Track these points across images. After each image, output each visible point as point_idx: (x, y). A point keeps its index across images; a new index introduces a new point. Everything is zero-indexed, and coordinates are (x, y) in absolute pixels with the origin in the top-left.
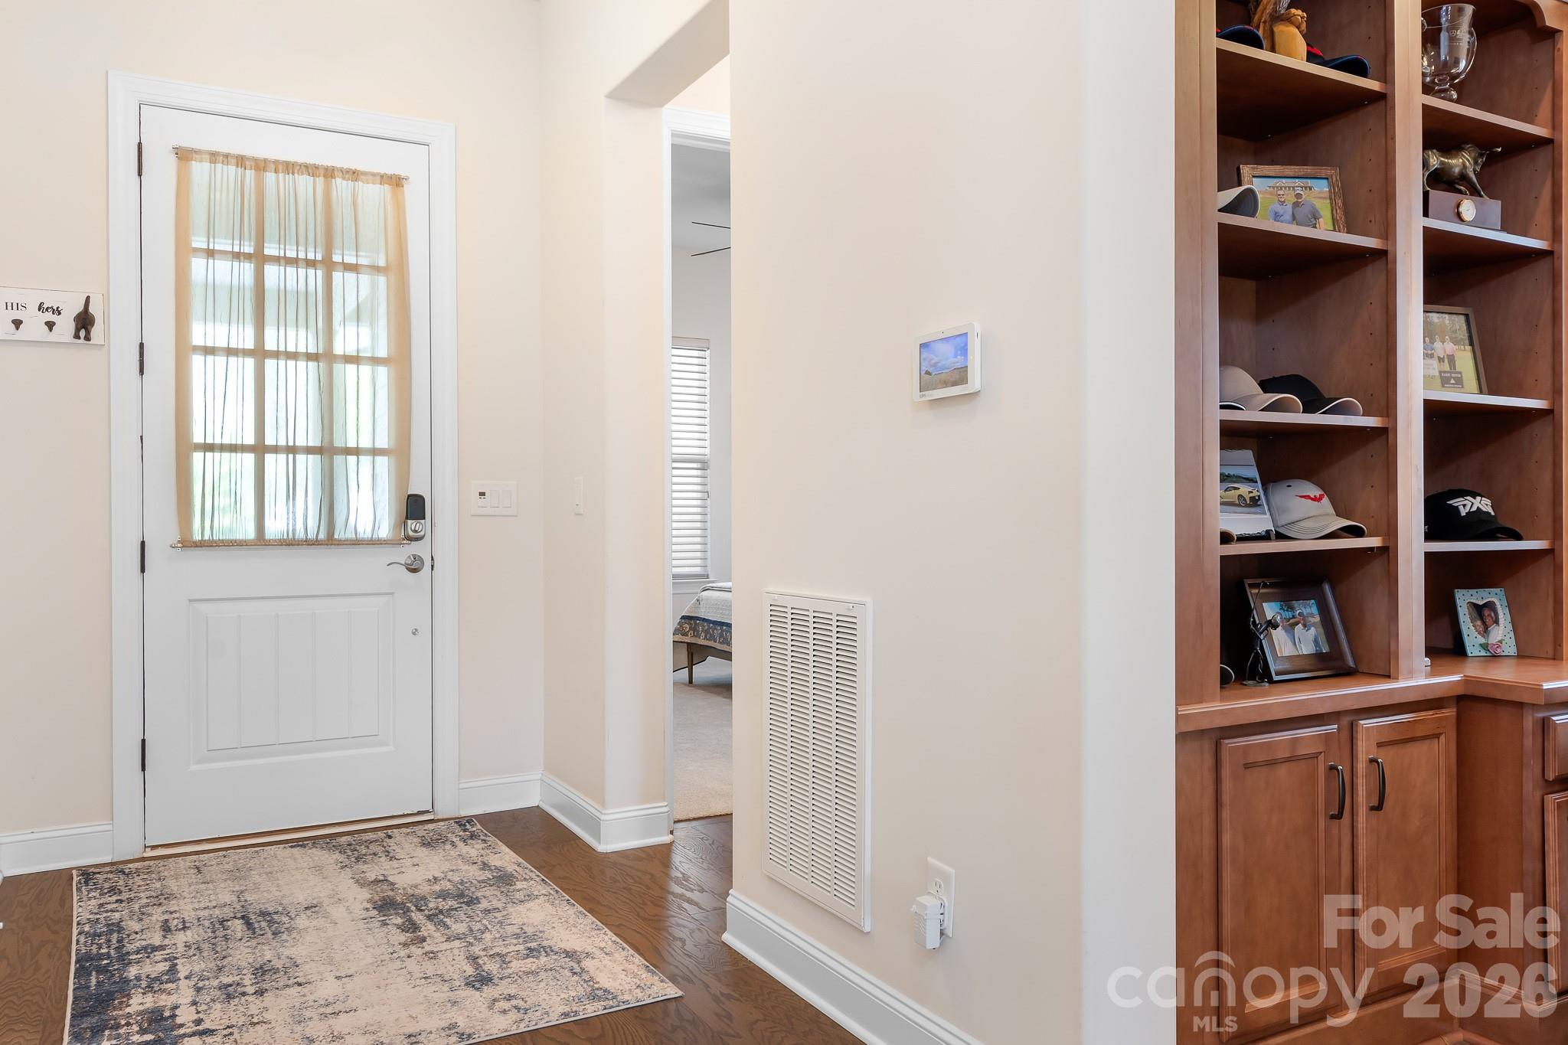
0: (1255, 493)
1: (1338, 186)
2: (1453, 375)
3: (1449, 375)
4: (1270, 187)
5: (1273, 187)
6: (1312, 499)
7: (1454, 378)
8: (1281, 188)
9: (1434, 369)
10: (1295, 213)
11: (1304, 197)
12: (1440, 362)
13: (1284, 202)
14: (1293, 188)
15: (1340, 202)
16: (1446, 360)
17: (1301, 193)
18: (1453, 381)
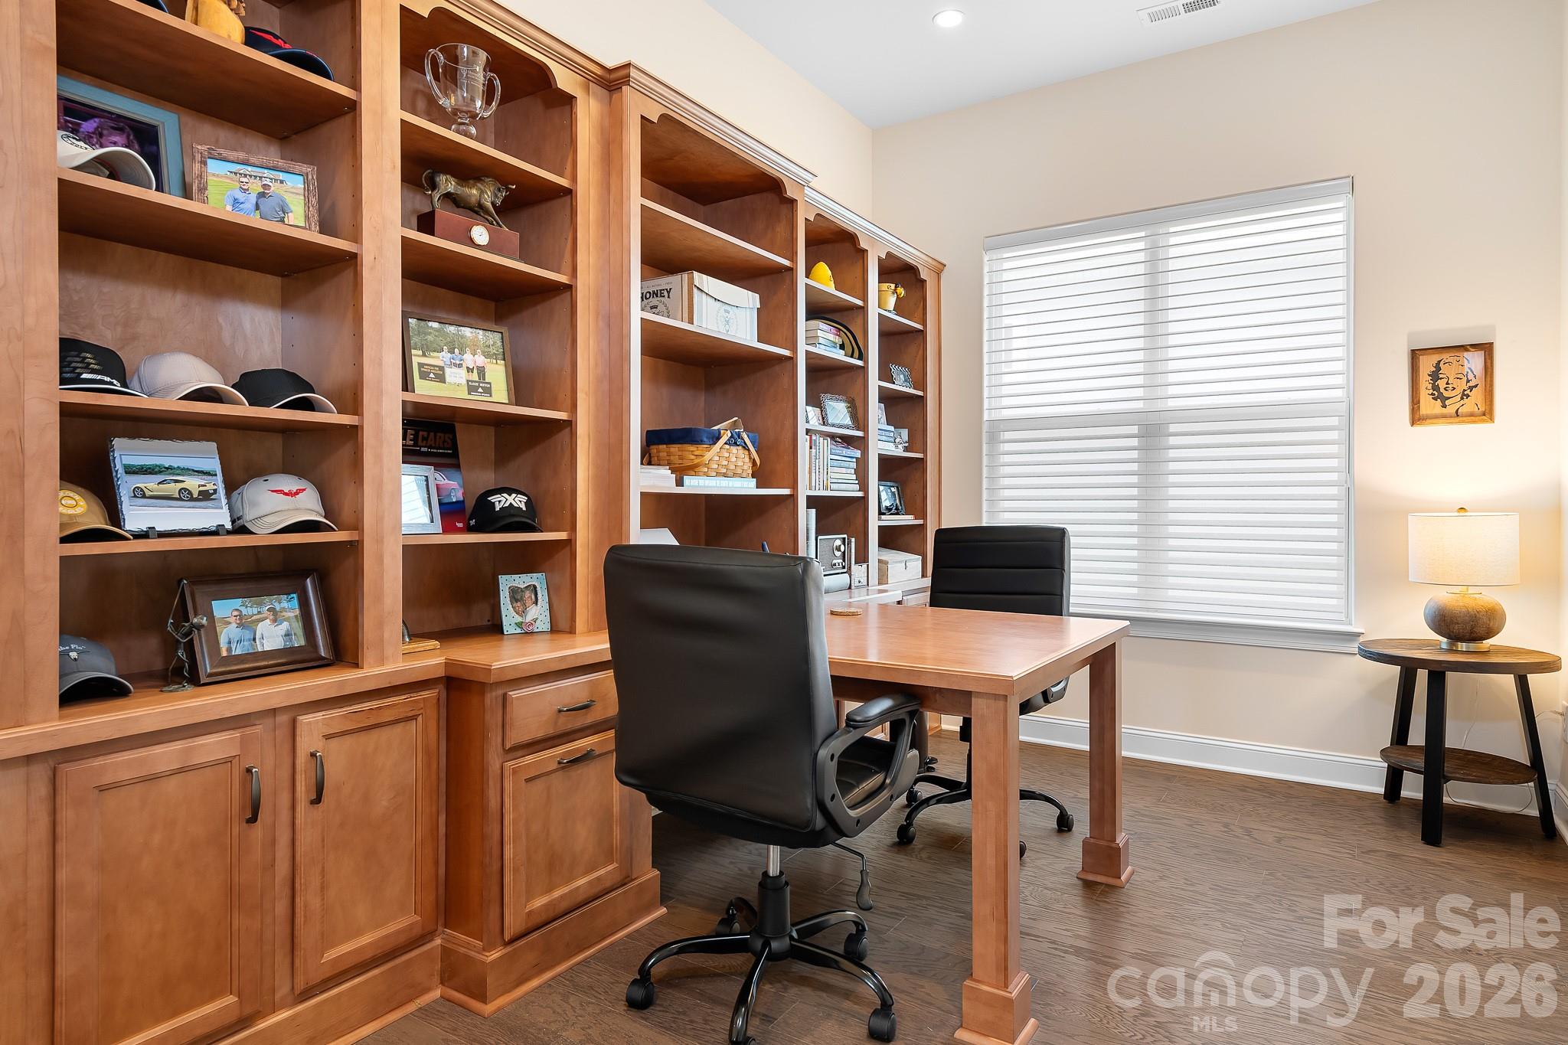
0: (210, 487)
1: (314, 185)
2: (481, 385)
3: (477, 384)
4: (231, 172)
5: (236, 174)
6: (286, 494)
7: (482, 387)
8: (245, 176)
9: (462, 378)
10: (259, 203)
11: (272, 189)
12: (468, 372)
13: (248, 190)
14: (261, 178)
15: (314, 201)
16: (475, 371)
17: (270, 184)
18: (480, 390)
